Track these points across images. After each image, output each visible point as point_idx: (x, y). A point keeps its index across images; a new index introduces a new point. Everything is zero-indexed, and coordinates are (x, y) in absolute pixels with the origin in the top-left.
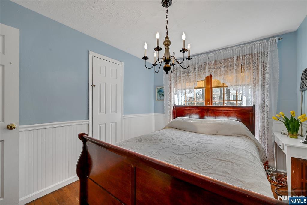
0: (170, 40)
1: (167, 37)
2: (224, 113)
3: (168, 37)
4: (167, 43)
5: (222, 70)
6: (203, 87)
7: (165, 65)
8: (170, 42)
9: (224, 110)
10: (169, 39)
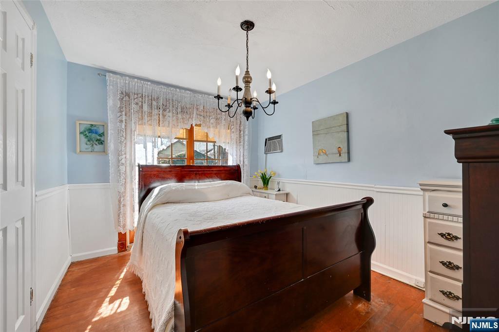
0: (251, 75)
1: (247, 72)
2: (215, 174)
3: (249, 72)
4: (247, 80)
5: (212, 121)
6: (185, 138)
7: (245, 108)
8: (251, 79)
9: (216, 171)
10: (249, 74)
